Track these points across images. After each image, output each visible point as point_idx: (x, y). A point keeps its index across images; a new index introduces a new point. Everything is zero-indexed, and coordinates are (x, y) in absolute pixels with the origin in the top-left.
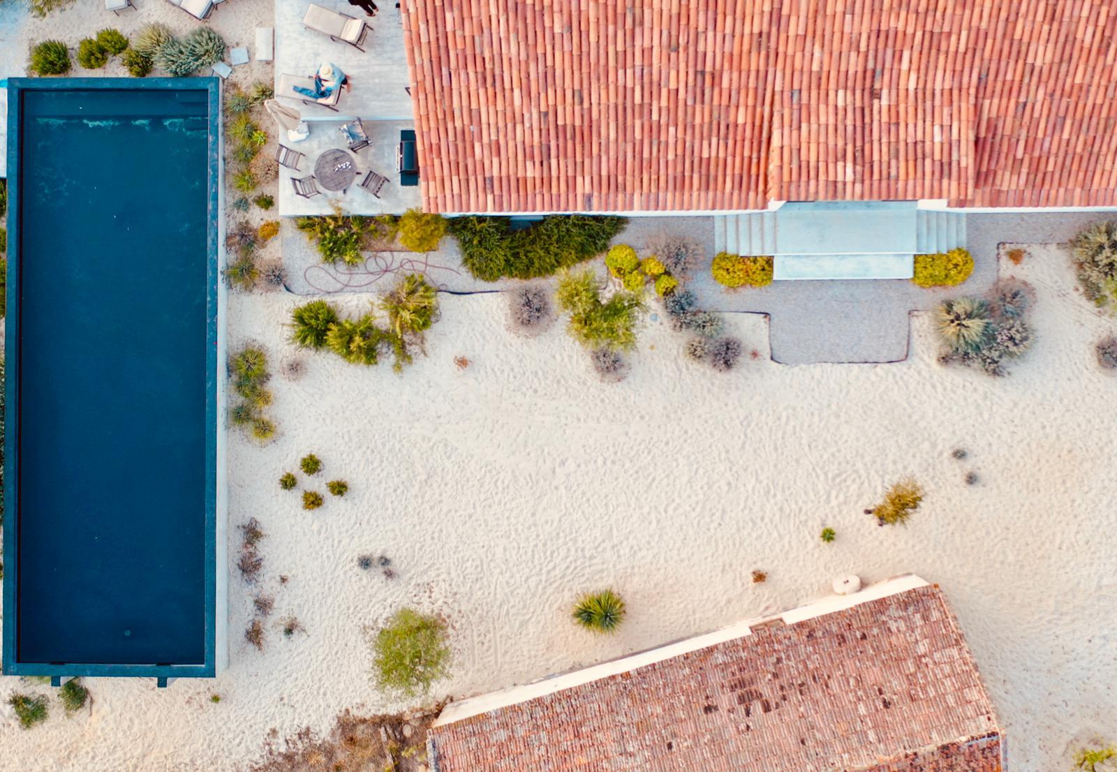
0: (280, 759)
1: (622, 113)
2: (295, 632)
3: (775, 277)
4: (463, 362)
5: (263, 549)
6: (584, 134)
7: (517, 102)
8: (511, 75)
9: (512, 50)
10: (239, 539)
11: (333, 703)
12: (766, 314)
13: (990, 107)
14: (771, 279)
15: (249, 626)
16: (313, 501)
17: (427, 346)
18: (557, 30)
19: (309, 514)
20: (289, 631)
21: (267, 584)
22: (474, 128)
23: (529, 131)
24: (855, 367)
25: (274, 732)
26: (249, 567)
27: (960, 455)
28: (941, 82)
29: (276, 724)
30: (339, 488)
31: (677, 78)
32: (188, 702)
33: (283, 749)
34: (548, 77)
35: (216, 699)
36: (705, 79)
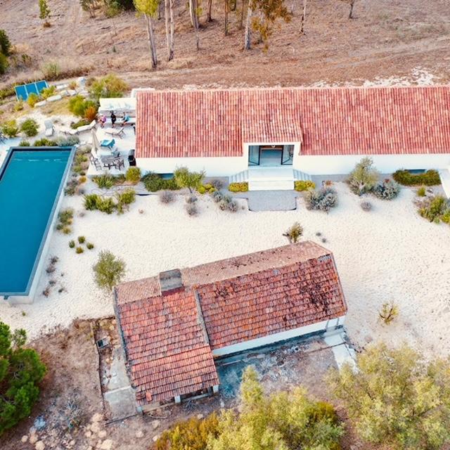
0: (45, 336)
1: (197, 128)
2: (63, 292)
3: (250, 189)
4: (142, 212)
5: (57, 265)
6: (185, 134)
7: (166, 124)
8: (165, 118)
9: (166, 110)
10: (48, 263)
11: (72, 315)
12: (247, 199)
13: (305, 125)
14: (247, 190)
15: (45, 290)
16: (80, 251)
17: (130, 209)
18: (179, 104)
19: (78, 255)
20: (60, 291)
21: (56, 276)
22: (153, 133)
23: (169, 134)
24: (279, 212)
25: (45, 326)
26: (50, 271)
27: (319, 234)
28: (289, 118)
29: (46, 324)
30: (91, 247)
31: (213, 117)
32: (12, 317)
33: (47, 333)
34: (176, 117)
35: (24, 314)
36: (221, 117)
